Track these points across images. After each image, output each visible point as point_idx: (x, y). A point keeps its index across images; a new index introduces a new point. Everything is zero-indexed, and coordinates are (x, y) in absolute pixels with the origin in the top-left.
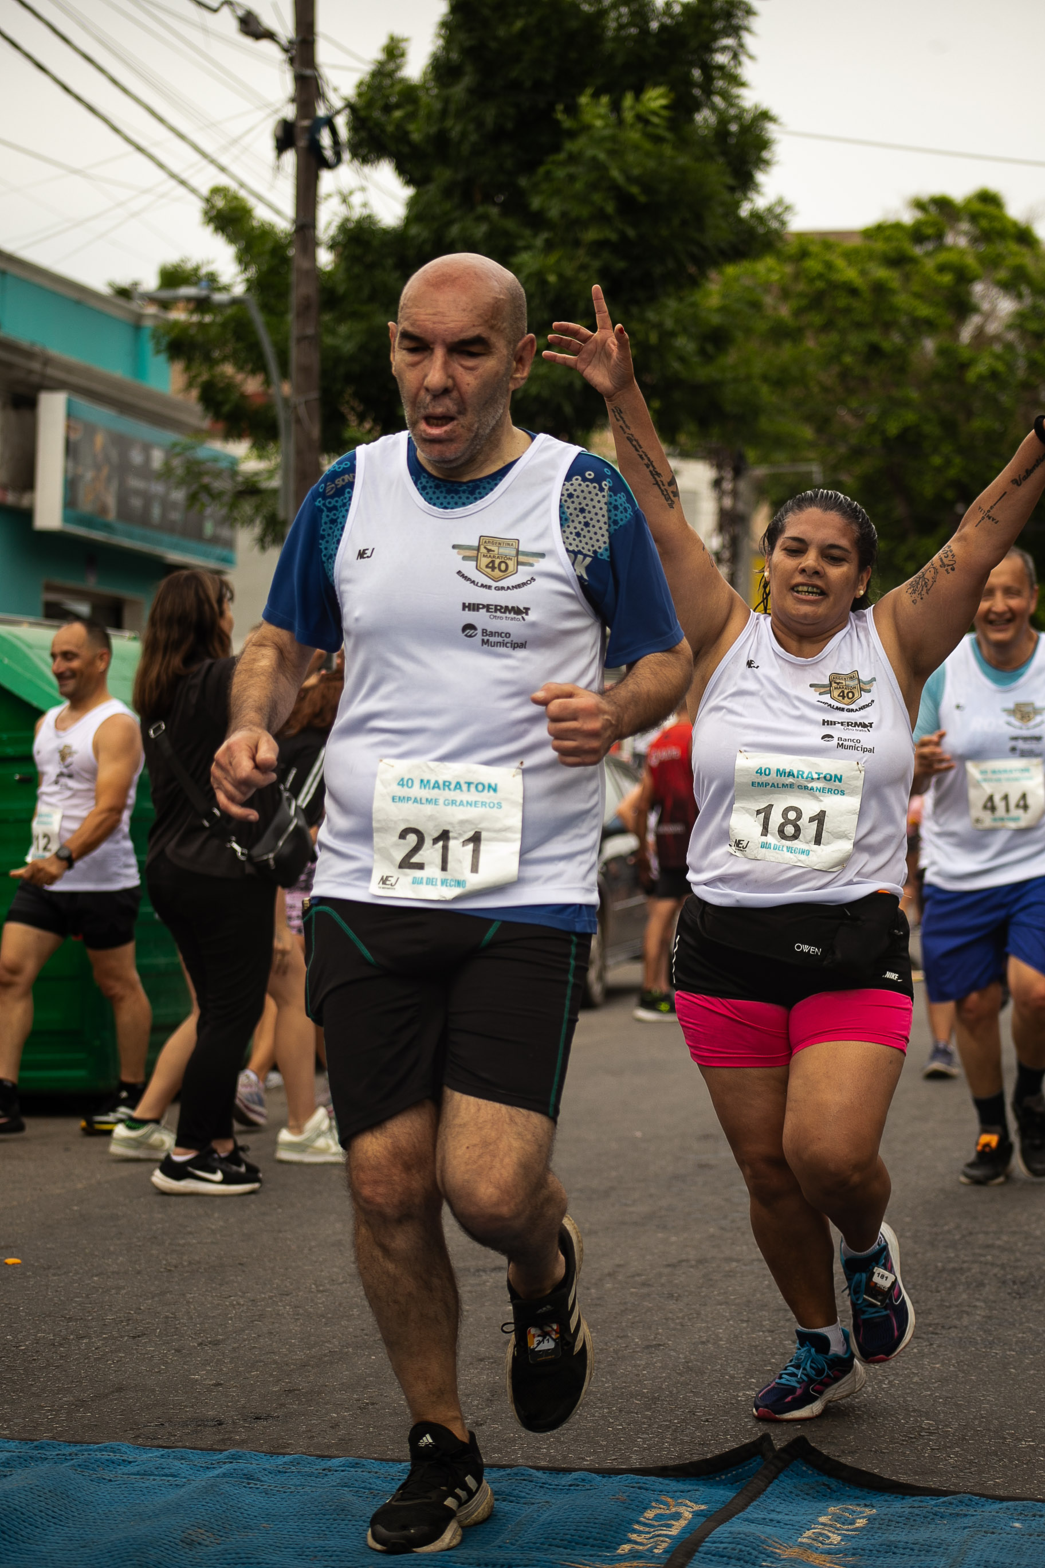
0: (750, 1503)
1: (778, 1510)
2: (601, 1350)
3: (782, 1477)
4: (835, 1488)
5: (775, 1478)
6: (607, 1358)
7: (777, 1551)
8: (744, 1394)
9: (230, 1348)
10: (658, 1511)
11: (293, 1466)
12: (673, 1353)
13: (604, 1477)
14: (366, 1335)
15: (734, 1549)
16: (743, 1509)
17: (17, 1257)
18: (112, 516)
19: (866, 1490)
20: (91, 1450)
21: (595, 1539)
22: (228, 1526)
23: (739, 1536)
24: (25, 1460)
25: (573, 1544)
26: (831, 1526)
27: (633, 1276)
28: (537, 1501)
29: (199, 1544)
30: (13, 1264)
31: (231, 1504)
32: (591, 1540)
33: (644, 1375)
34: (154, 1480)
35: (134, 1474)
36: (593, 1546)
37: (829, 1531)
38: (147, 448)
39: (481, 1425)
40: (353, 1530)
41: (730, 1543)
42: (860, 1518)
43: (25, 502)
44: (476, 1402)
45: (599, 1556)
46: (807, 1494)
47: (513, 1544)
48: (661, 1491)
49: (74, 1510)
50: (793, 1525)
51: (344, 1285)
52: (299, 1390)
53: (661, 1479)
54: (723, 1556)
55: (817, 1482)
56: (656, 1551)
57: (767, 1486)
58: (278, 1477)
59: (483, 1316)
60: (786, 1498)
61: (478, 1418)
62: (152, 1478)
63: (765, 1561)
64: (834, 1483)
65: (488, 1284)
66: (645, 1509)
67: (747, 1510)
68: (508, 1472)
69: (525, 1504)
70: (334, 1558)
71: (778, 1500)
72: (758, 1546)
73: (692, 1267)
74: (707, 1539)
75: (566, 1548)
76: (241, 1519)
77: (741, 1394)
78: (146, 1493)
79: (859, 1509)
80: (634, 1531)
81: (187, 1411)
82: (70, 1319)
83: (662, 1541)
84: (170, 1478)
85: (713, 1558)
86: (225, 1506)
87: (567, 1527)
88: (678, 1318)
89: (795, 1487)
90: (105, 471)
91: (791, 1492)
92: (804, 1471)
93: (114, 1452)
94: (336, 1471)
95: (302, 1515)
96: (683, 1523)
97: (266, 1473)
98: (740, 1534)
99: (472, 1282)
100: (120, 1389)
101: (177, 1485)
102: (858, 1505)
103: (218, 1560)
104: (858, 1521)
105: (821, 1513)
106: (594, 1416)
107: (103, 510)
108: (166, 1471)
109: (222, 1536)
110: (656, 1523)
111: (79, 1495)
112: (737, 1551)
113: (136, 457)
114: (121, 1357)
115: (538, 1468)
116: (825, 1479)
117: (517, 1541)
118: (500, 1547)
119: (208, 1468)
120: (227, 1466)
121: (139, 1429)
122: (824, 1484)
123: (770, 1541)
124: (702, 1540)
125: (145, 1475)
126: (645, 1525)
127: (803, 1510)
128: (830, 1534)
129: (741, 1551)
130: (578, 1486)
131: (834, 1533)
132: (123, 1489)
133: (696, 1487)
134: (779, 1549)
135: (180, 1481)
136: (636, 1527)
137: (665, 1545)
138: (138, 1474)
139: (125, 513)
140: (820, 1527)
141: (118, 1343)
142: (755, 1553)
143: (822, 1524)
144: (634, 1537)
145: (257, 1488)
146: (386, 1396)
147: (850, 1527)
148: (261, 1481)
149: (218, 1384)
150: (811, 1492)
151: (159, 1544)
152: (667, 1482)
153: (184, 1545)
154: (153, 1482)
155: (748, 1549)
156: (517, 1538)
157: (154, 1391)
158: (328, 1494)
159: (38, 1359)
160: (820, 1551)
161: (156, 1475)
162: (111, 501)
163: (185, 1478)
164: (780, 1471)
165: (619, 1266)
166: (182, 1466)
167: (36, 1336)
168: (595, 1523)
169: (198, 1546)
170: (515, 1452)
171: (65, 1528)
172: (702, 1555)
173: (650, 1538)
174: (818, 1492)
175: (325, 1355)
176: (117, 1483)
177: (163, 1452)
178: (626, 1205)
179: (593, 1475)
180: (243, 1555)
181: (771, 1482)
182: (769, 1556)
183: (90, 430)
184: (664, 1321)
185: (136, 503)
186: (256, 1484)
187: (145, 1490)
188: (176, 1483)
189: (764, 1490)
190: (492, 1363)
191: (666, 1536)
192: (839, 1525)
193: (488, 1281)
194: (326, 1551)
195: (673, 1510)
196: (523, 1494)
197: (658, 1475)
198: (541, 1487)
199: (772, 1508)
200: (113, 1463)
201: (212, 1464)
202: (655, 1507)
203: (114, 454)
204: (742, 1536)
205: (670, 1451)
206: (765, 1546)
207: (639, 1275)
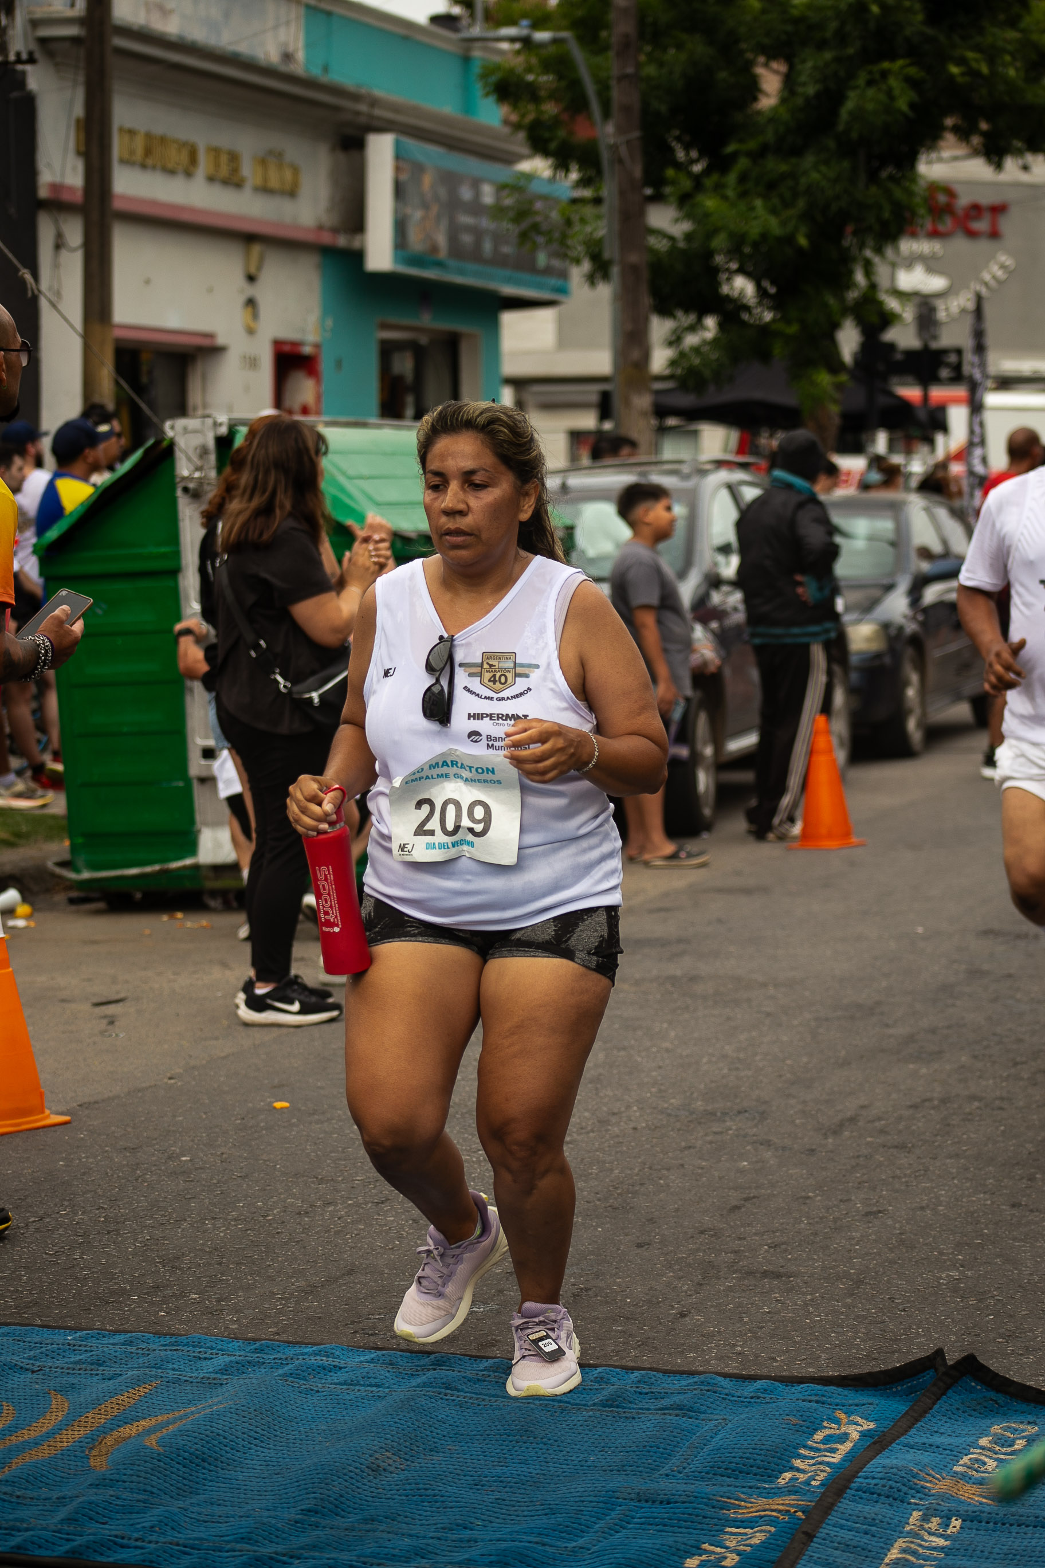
0: (914, 1424)
1: (942, 1431)
2: (821, 1218)
3: (950, 1393)
4: (1002, 1403)
5: (944, 1394)
6: (825, 1228)
7: (928, 1485)
8: (948, 1276)
10: (827, 1432)
11: (494, 1372)
12: (890, 1222)
13: (787, 1386)
14: (599, 1200)
15: (884, 1486)
16: (906, 1432)
17: (286, 1101)
18: (443, 254)
19: (1033, 1405)
20: (306, 1354)
21: (758, 1468)
22: (415, 1448)
23: (891, 1470)
24: (243, 1366)
25: (737, 1473)
26: (989, 1450)
27: (873, 1121)
28: (716, 1417)
29: (384, 1470)
30: (282, 1108)
31: (423, 1420)
32: (754, 1468)
33: (856, 1250)
34: (359, 1390)
35: (341, 1384)
36: (755, 1475)
37: (987, 1456)
38: (476, 184)
39: (686, 1315)
40: (532, 1454)
41: (881, 1479)
42: (1020, 1439)
43: (356, 244)
44: (686, 1287)
45: (758, 1488)
46: (974, 1410)
47: (680, 1473)
48: (837, 1405)
49: (276, 1428)
50: (951, 1451)
51: (592, 1135)
53: (840, 1389)
54: (873, 1494)
55: (985, 1397)
56: (813, 1483)
57: (934, 1404)
58: (477, 1386)
59: (716, 1174)
60: (952, 1416)
61: (683, 1306)
62: (357, 1388)
63: (913, 1497)
64: (1001, 1398)
65: (730, 1132)
66: (816, 1430)
67: (910, 1433)
68: (695, 1380)
69: (703, 1420)
70: (507, 1489)
71: (944, 1419)
72: (909, 1481)
73: (933, 1108)
74: (860, 1474)
75: (729, 1477)
76: (430, 1438)
77: (944, 1276)
78: (349, 1407)
79: (1022, 1427)
80: (799, 1456)
82: (321, 1181)
83: (822, 1471)
84: (374, 1389)
85: (863, 1495)
86: (417, 1423)
87: (733, 1455)
88: (905, 1175)
89: (962, 1403)
90: (435, 209)
91: (958, 1409)
92: (973, 1387)
93: (328, 1357)
95: (488, 1435)
96: (848, 1445)
97: (465, 1381)
98: (892, 1468)
99: (715, 1129)
100: (351, 1272)
101: (379, 1397)
102: (1022, 1423)
103: (398, 1490)
104: (1018, 1442)
105: (984, 1433)
106: (796, 1305)
107: (434, 249)
108: (372, 1381)
109: (407, 1460)
110: (822, 1447)
111: (284, 1411)
112: (886, 1488)
113: (466, 193)
114: (360, 1229)
115: (726, 1376)
116: (992, 1394)
117: (684, 1468)
118: (667, 1475)
119: (412, 1375)
120: (430, 1373)
121: (359, 1322)
122: (992, 1400)
123: (922, 1474)
124: (855, 1475)
125: (351, 1385)
126: (811, 1449)
127: (967, 1429)
128: (987, 1460)
129: (891, 1487)
130: (759, 1398)
131: (991, 1457)
132: (328, 1401)
133: (870, 1400)
134: (931, 1482)
135: (382, 1391)
136: (802, 1451)
137: (822, 1476)
138: (344, 1383)
139: (456, 251)
140: (979, 1451)
141: (361, 1211)
142: (904, 1489)
143: (983, 1448)
144: (798, 1463)
145: (454, 1400)
146: (602, 1280)
147: (1009, 1450)
148: (459, 1392)
150: (978, 1407)
151: (345, 1471)
152: (846, 1392)
153: (370, 1472)
154: (358, 1393)
155: (898, 1484)
156: (685, 1465)
157: (382, 1273)
158: (517, 1411)
159: (282, 1232)
160: (973, 1480)
161: (361, 1385)
162: (441, 239)
163: (388, 1388)
164: (948, 1387)
165: (863, 1107)
166: (388, 1375)
167: (285, 1202)
168: (761, 1450)
169: (383, 1473)
170: (710, 1349)
171: (265, 1450)
172: (853, 1492)
173: (814, 1465)
174: (985, 1407)
176: (324, 1394)
177: (373, 1356)
178: (887, 1026)
179: (777, 1384)
180: (421, 1486)
181: (938, 1399)
182: (918, 1492)
183: (418, 169)
184: (891, 1180)
185: (467, 239)
186: (452, 1395)
187: (348, 1404)
188: (379, 1394)
189: (931, 1409)
190: (712, 1236)
191: (828, 1464)
192: (997, 1448)
193: (731, 1129)
194: (501, 1482)
195: (843, 1430)
196: (703, 1408)
197: (838, 1385)
198: (723, 1399)
199: (936, 1429)
200: (324, 1369)
201: (417, 1370)
202: (826, 1427)
203: (443, 192)
204: (895, 1470)
205: (859, 1349)
206: (916, 1481)
207: (880, 1119)
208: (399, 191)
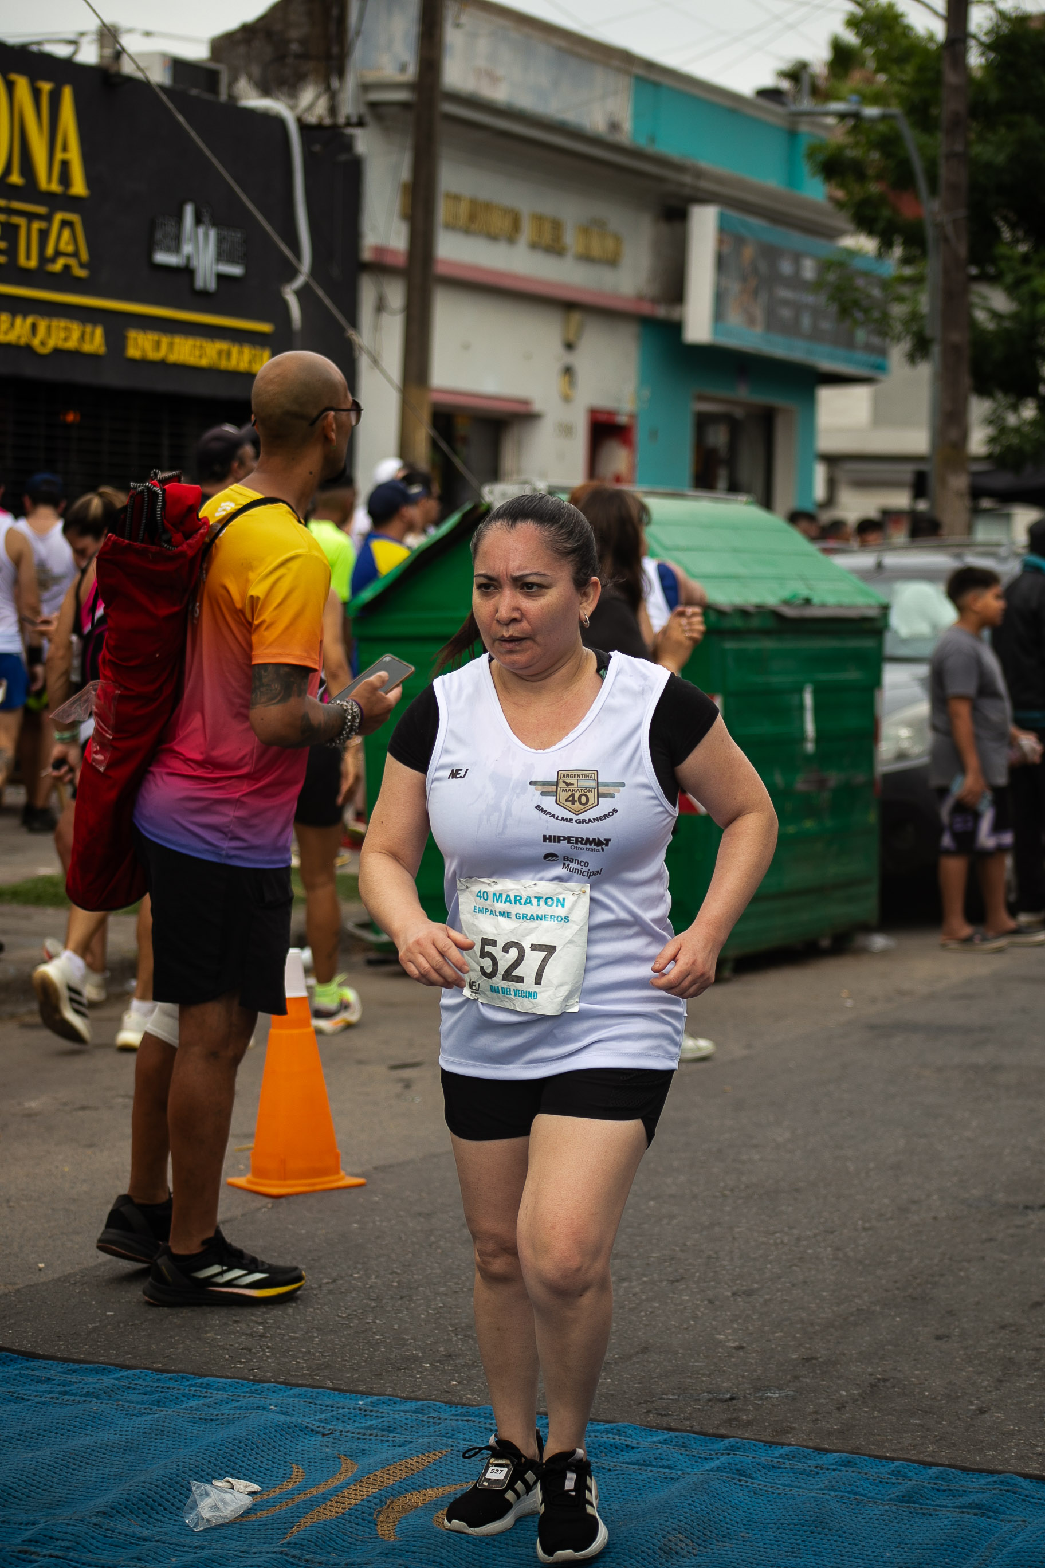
9: (761, 1300)
11: (789, 1460)
14: (898, 1289)
18: (760, 327)
20: (598, 1431)
22: (708, 1533)
28: (1015, 1519)
29: (677, 1553)
31: (716, 1505)
34: (651, 1471)
35: (633, 1464)
38: (797, 258)
39: (985, 1412)
40: (827, 1546)
43: (675, 315)
44: (986, 1383)
51: (891, 1222)
52: (816, 1359)
58: (771, 1473)
61: (983, 1402)
62: (650, 1468)
68: (995, 1479)
69: (1001, 1521)
76: (723, 1524)
78: (642, 1488)
81: (703, 1382)
84: (667, 1470)
86: (710, 1507)
87: (1033, 1558)
90: (754, 282)
93: (620, 1435)
94: (828, 1469)
95: (782, 1524)
97: (760, 1468)
100: (645, 1350)
101: (672, 1479)
107: (752, 322)
108: (665, 1462)
109: (700, 1545)
113: (786, 267)
114: (655, 1307)
115: (1026, 1476)
119: (706, 1459)
120: (723, 1458)
121: (653, 1402)
125: (644, 1465)
132: (620, 1480)
135: (675, 1473)
138: (637, 1463)
141: (656, 1288)
145: (747, 1486)
146: (900, 1371)
148: (753, 1478)
149: (740, 1348)
151: (637, 1551)
153: (662, 1554)
154: (650, 1474)
157: (677, 1353)
158: (812, 1501)
161: (654, 1466)
162: (759, 314)
163: (681, 1470)
175: (852, 1314)
176: (616, 1472)
177: (666, 1437)
183: (739, 241)
185: (789, 314)
186: (746, 1482)
187: (640, 1483)
188: (671, 1476)
190: (1013, 1332)
196: (1003, 1509)
198: (1024, 1500)
201: (711, 1454)
203: (763, 266)
208: (721, 263)
